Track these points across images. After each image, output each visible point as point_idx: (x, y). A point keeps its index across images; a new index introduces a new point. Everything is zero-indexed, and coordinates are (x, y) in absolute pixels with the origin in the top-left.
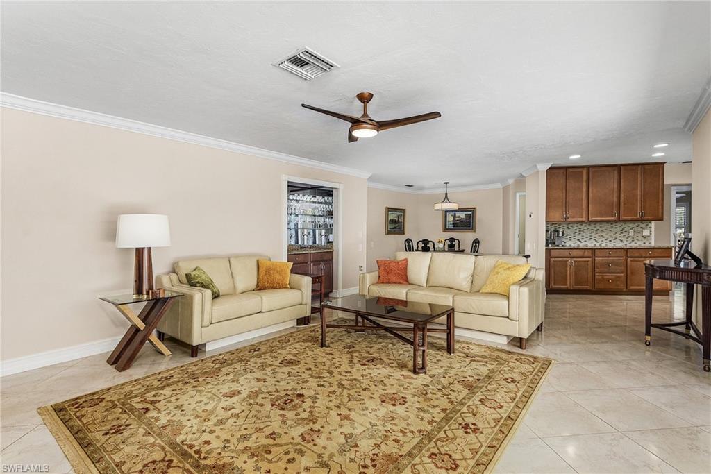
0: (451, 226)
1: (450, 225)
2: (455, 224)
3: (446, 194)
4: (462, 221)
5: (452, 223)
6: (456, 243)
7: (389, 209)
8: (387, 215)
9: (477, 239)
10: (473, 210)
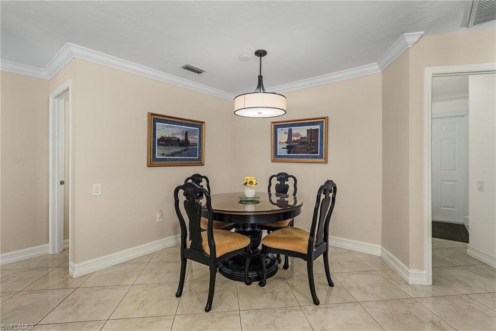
0: (284, 152)
1: (282, 151)
2: (290, 148)
3: (260, 78)
4: (302, 142)
5: (285, 146)
6: (290, 182)
7: (155, 119)
8: (153, 130)
9: (329, 182)
10: (322, 121)
